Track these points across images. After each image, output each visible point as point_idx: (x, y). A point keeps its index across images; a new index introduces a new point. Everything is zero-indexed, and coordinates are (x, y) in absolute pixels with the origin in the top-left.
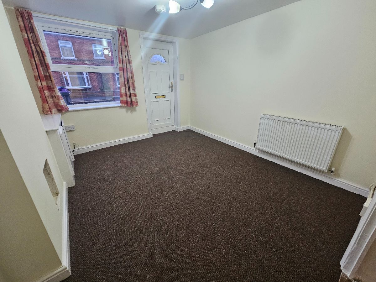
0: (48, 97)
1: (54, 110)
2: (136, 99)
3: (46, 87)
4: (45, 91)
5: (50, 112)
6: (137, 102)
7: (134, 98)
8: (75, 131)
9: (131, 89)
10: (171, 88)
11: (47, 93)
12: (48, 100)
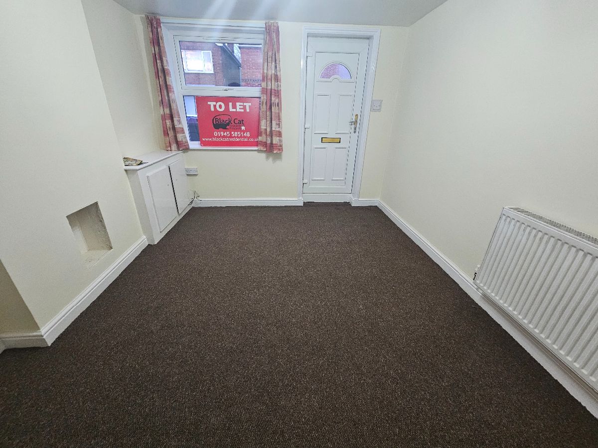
0: (170, 128)
1: (174, 146)
2: (281, 141)
3: (168, 115)
4: (167, 121)
5: (169, 148)
6: (281, 146)
7: (278, 138)
8: (197, 177)
9: (274, 123)
10: (353, 126)
11: (168, 124)
12: (169, 132)
